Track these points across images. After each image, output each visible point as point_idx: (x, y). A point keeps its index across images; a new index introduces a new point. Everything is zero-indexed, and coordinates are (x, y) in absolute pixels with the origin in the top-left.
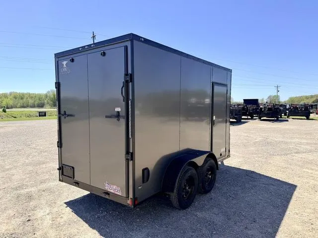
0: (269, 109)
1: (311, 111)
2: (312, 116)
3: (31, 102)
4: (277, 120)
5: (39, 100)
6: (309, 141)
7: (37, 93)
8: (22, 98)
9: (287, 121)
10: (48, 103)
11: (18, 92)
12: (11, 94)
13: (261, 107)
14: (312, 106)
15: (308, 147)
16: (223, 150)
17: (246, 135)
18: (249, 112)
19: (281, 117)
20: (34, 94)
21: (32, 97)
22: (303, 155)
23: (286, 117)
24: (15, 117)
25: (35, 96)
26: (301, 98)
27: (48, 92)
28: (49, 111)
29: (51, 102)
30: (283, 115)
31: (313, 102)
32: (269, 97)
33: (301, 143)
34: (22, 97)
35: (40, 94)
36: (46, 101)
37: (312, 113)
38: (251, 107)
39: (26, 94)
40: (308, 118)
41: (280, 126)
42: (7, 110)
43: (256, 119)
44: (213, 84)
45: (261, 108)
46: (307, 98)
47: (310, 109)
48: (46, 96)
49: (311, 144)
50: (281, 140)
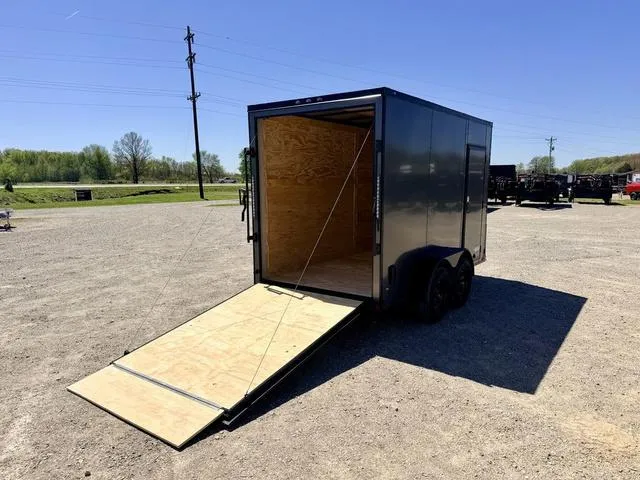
0: (537, 185)
1: (615, 187)
2: (615, 197)
3: (51, 169)
4: (551, 206)
5: (68, 165)
6: (608, 241)
7: (62, 152)
8: (32, 163)
9: (570, 206)
10: (86, 173)
11: (23, 149)
12: (7, 153)
13: (523, 180)
14: (616, 178)
15: (606, 249)
16: (477, 249)
17: (498, 230)
18: (499, 192)
19: (557, 201)
20: (55, 153)
21: (52, 161)
22: (598, 261)
23: (567, 199)
24: (32, 202)
25: (59, 159)
26: (596, 163)
27: (86, 149)
28: (97, 189)
29: (94, 171)
30: (561, 195)
31: (620, 171)
32: (535, 160)
33: (594, 244)
34: (31, 159)
35: (68, 154)
36: (82, 169)
37: (615, 192)
38: (501, 181)
39: (40, 154)
40: (608, 202)
41: (557, 216)
42: (14, 187)
43: (511, 204)
44: (468, 147)
45: (523, 183)
46: (608, 161)
47: (612, 184)
48: (82, 157)
49: (611, 244)
50: (560, 238)
